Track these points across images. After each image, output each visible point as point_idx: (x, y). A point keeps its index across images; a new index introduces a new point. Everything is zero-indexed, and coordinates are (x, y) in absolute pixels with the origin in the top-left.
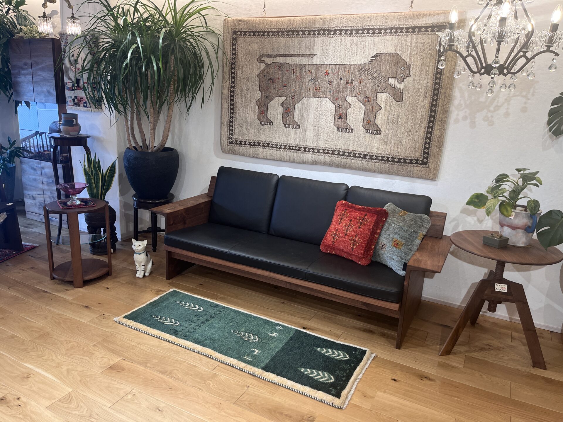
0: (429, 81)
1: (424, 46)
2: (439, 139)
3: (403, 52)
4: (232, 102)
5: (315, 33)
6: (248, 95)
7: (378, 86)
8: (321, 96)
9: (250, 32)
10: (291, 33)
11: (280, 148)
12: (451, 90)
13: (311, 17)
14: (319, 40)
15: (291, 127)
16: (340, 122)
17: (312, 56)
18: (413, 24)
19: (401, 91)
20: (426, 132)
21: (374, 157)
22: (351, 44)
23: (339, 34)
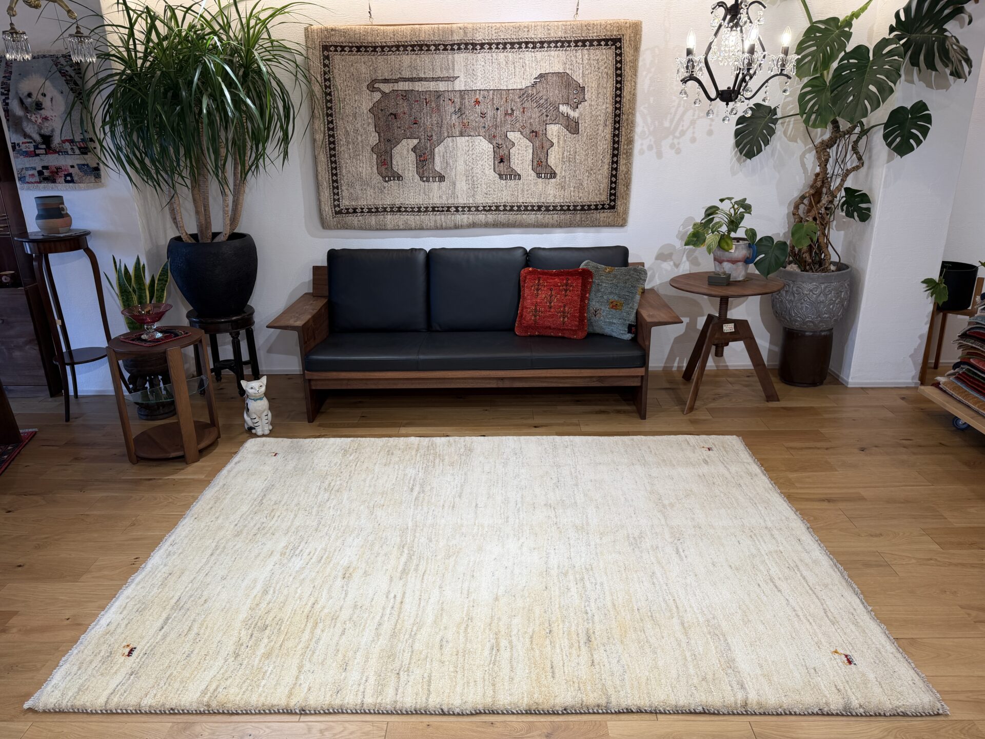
0: (608, 105)
1: (598, 63)
2: (626, 176)
3: (574, 71)
5: (454, 47)
6: (357, 139)
7: (547, 116)
8: (472, 134)
9: (351, 47)
10: (418, 48)
11: (419, 211)
12: (634, 115)
13: (444, 25)
14: (460, 58)
15: (431, 181)
16: (502, 168)
17: (452, 79)
18: (583, 37)
19: (575, 120)
20: (610, 169)
21: (551, 208)
22: (507, 63)
23: (488, 49)
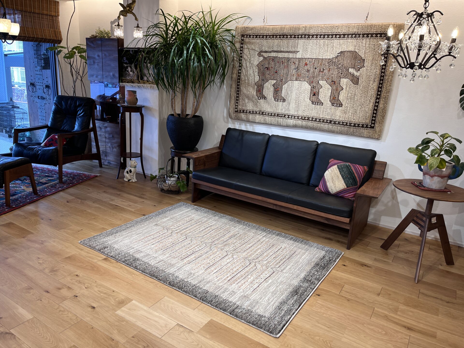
0: (377, 70)
1: (374, 46)
2: (383, 111)
3: (360, 50)
4: (238, 84)
5: (299, 36)
6: (250, 78)
7: (342, 74)
8: (301, 80)
9: (253, 36)
11: (271, 115)
12: (392, 77)
13: (296, 26)
14: (301, 42)
15: (279, 101)
16: (314, 98)
17: (296, 52)
18: (368, 32)
19: (357, 77)
20: (374, 106)
21: (337, 123)
22: (324, 45)
23: (315, 38)
